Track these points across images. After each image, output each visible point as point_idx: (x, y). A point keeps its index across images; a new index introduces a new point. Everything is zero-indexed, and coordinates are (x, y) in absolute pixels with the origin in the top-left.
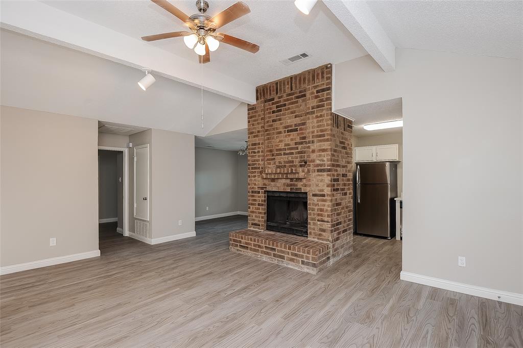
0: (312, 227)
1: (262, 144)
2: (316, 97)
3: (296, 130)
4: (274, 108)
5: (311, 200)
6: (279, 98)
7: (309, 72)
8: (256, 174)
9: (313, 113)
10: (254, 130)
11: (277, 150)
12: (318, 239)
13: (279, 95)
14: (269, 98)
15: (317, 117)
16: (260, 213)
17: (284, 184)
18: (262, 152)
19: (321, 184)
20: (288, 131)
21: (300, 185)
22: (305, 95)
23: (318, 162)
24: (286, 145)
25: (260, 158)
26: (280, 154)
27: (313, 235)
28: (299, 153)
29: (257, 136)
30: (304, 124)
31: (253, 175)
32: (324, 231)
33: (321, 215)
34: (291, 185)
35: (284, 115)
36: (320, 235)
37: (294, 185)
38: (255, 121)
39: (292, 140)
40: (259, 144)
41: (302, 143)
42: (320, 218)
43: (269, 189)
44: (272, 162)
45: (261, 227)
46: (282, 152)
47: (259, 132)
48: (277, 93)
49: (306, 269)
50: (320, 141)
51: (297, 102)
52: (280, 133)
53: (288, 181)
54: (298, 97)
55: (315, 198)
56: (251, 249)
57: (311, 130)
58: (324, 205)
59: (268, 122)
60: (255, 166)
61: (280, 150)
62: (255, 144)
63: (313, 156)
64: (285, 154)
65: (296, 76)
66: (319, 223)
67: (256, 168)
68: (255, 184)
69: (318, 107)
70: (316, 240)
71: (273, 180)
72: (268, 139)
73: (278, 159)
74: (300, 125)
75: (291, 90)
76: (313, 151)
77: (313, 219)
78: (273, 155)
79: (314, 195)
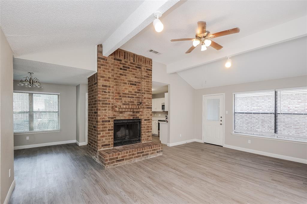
0: (144, 136)
1: (113, 87)
2: (147, 72)
3: (136, 85)
4: (121, 66)
5: (143, 122)
6: (125, 62)
7: (144, 57)
8: (107, 108)
9: (145, 79)
10: (105, 76)
11: (123, 94)
12: (147, 141)
13: (126, 60)
14: (118, 58)
15: (146, 82)
16: (110, 136)
17: (129, 115)
18: (113, 93)
19: (148, 114)
20: (131, 84)
21: (138, 115)
22: (140, 68)
23: (147, 104)
24: (129, 92)
25: (111, 97)
26: (126, 97)
27: (144, 140)
28: (137, 98)
29: (108, 81)
30: (139, 83)
31: (103, 109)
32: (149, 136)
33: (148, 129)
34: (133, 115)
35: (128, 73)
36: (148, 139)
37: (135, 115)
38: (106, 69)
39: (133, 89)
40: (110, 87)
41: (138, 93)
42: (147, 131)
43: (118, 118)
44: (120, 101)
45: (111, 146)
46: (127, 96)
47: (109, 78)
48: (125, 58)
49: (159, 155)
50: (148, 94)
51: (136, 70)
52: (126, 83)
53: (131, 113)
54: (137, 67)
55: (146, 122)
56: (126, 159)
57: (144, 87)
58: (149, 124)
59: (116, 73)
60: (106, 102)
61: (126, 94)
62: (106, 86)
63: (145, 100)
64: (128, 97)
65: (137, 56)
66: (147, 133)
67: (106, 104)
68: (106, 116)
69: (147, 77)
70: (146, 142)
71: (121, 112)
72: (117, 85)
73: (124, 99)
74: (137, 82)
75: (134, 61)
76: (145, 98)
77: (144, 132)
78: (120, 96)
79: (145, 120)
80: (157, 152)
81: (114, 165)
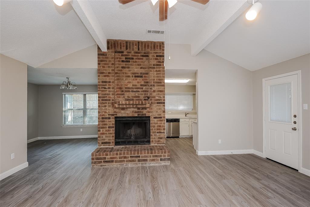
0: (153, 137)
1: (113, 82)
2: (156, 59)
3: (142, 77)
4: (123, 58)
5: (153, 121)
6: (128, 52)
7: (151, 42)
8: (107, 105)
9: (154, 68)
10: (104, 71)
11: (126, 88)
12: (158, 144)
13: (128, 50)
14: (119, 50)
15: (156, 71)
16: (111, 134)
17: (133, 111)
18: (113, 88)
19: (159, 111)
20: (135, 76)
21: (145, 112)
22: (148, 56)
23: (157, 98)
24: (133, 85)
25: (111, 93)
26: (129, 91)
27: (154, 142)
28: (143, 91)
29: (108, 76)
30: (147, 74)
31: (103, 105)
32: (161, 138)
33: (160, 129)
34: (138, 112)
35: (131, 65)
36: (159, 141)
37: (140, 112)
38: (105, 64)
39: (138, 82)
40: (110, 82)
41: (145, 85)
42: (158, 131)
43: (119, 115)
44: (122, 96)
45: (111, 144)
46: (131, 90)
47: (109, 73)
48: (127, 49)
49: (163, 163)
50: (158, 86)
51: (142, 59)
52: (129, 76)
53: (136, 110)
54: (143, 56)
55: (156, 120)
56: (116, 162)
57: (153, 78)
58: (161, 123)
59: (118, 67)
60: (106, 98)
61: (129, 88)
62: (105, 82)
63: (154, 94)
64: (132, 91)
65: (142, 42)
66: (158, 134)
67: (106, 100)
68: (106, 112)
69: (157, 65)
70: (156, 145)
71: (123, 109)
72: (118, 79)
73: (127, 94)
74: (144, 74)
75: (139, 50)
76: (154, 91)
77: (154, 133)
78: (122, 91)
79: (155, 118)
80: (161, 160)
81: (101, 166)
